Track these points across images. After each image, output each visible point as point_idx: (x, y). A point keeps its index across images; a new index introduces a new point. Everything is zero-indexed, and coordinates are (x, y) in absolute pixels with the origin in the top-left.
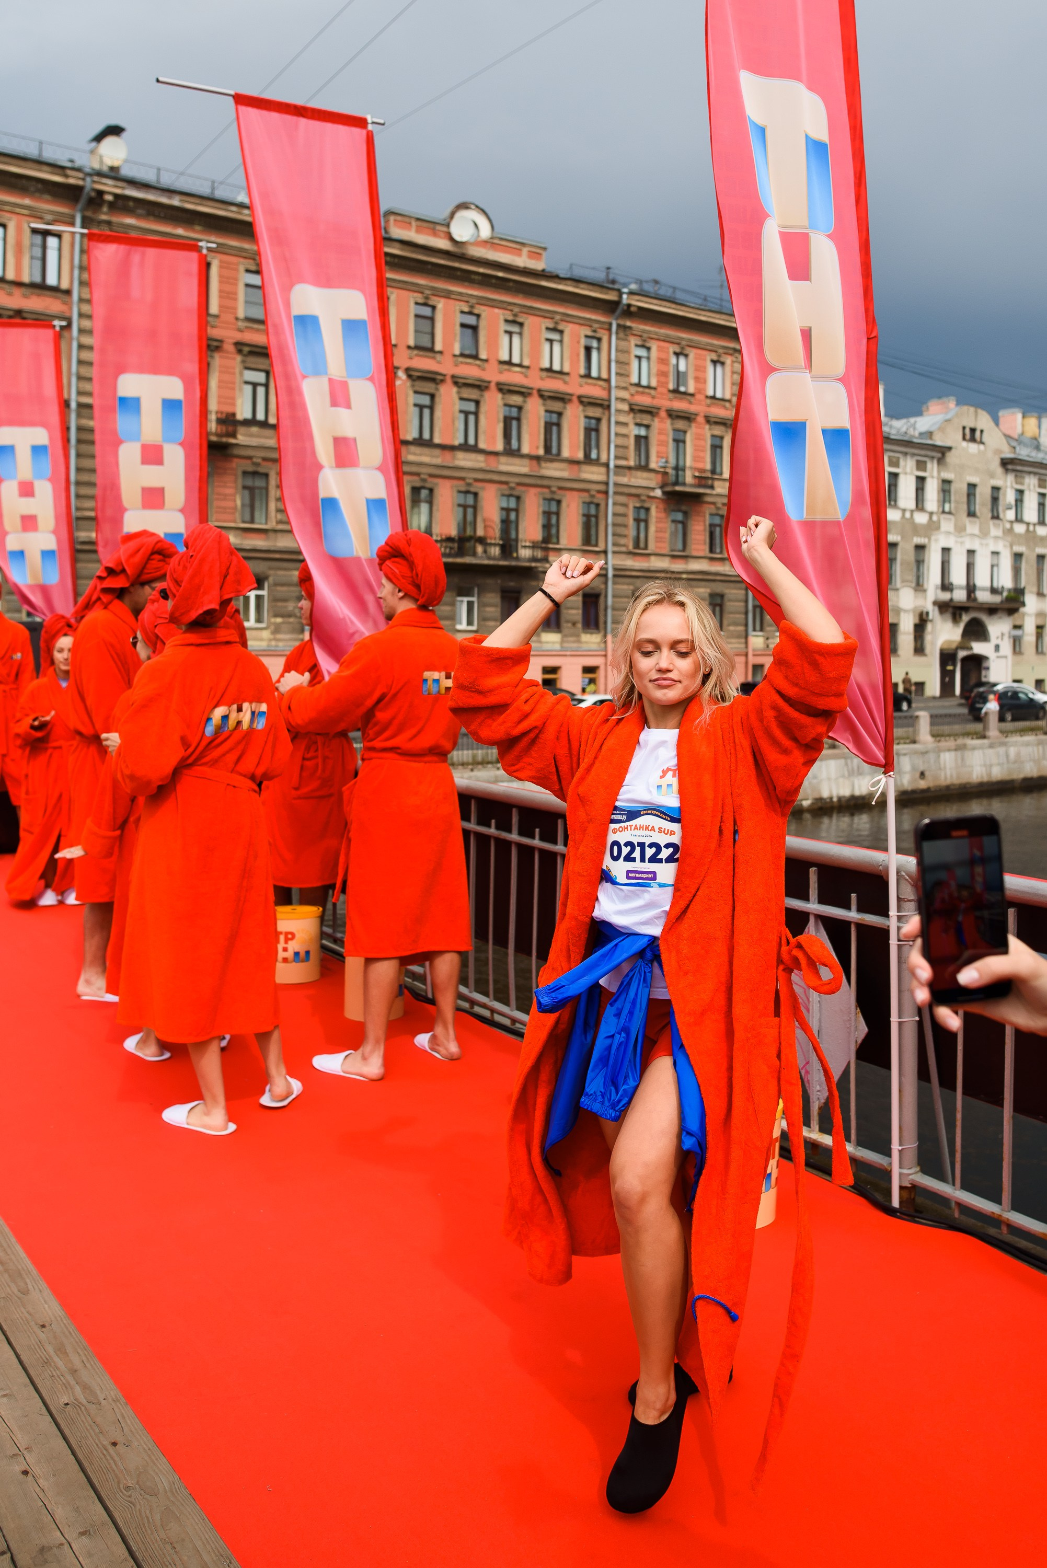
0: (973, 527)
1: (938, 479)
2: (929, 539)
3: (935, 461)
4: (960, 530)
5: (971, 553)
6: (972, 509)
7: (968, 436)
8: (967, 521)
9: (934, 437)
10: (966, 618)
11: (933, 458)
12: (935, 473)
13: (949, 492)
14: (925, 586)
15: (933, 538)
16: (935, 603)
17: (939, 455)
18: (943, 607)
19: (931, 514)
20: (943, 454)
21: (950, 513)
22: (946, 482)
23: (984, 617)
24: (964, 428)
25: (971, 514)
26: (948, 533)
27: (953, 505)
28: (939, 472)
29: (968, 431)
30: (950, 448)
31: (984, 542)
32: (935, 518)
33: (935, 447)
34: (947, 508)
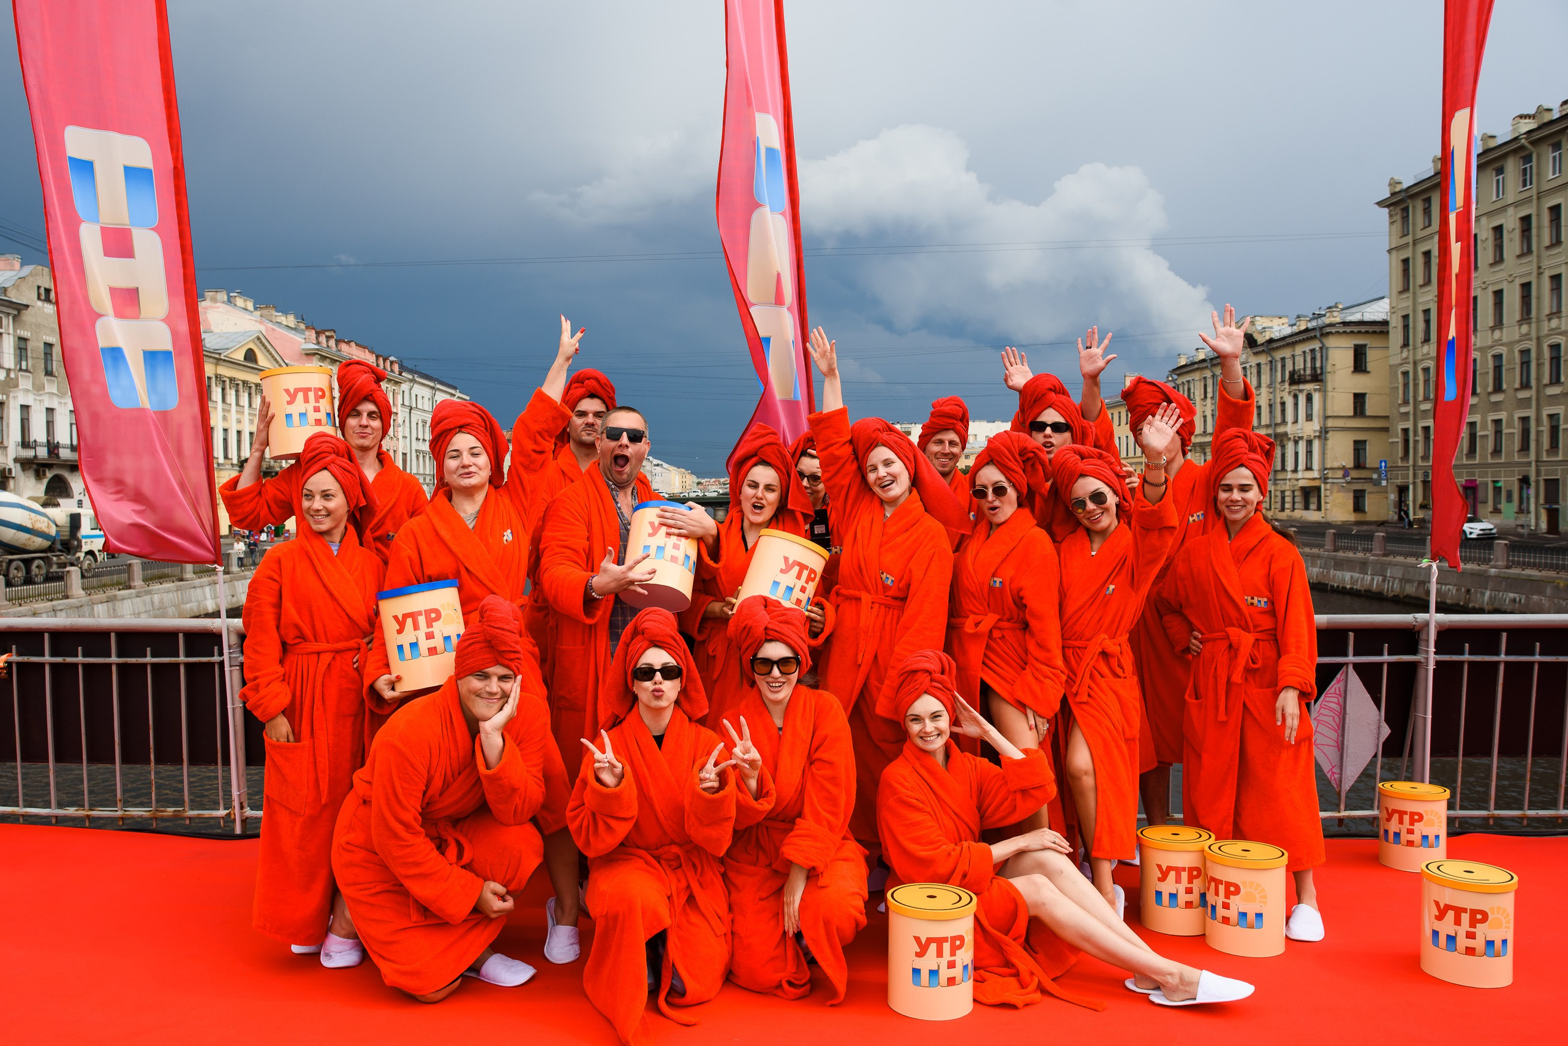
0: (51, 387)
1: (14, 336)
2: (8, 397)
3: (11, 318)
4: (39, 388)
5: (50, 411)
6: (49, 368)
7: (43, 297)
8: (45, 379)
9: (8, 294)
10: (49, 474)
11: (8, 314)
12: (11, 331)
13: (26, 349)
14: (5, 444)
15: (11, 395)
16: (16, 460)
17: (16, 312)
18: (25, 464)
19: (9, 371)
20: (19, 311)
21: (27, 371)
22: (21, 339)
23: (66, 474)
24: (39, 287)
25: (49, 373)
26: (28, 390)
27: (30, 361)
28: (15, 330)
29: (42, 291)
30: (27, 306)
31: (63, 401)
32: (12, 375)
33: (11, 304)
34: (24, 367)
